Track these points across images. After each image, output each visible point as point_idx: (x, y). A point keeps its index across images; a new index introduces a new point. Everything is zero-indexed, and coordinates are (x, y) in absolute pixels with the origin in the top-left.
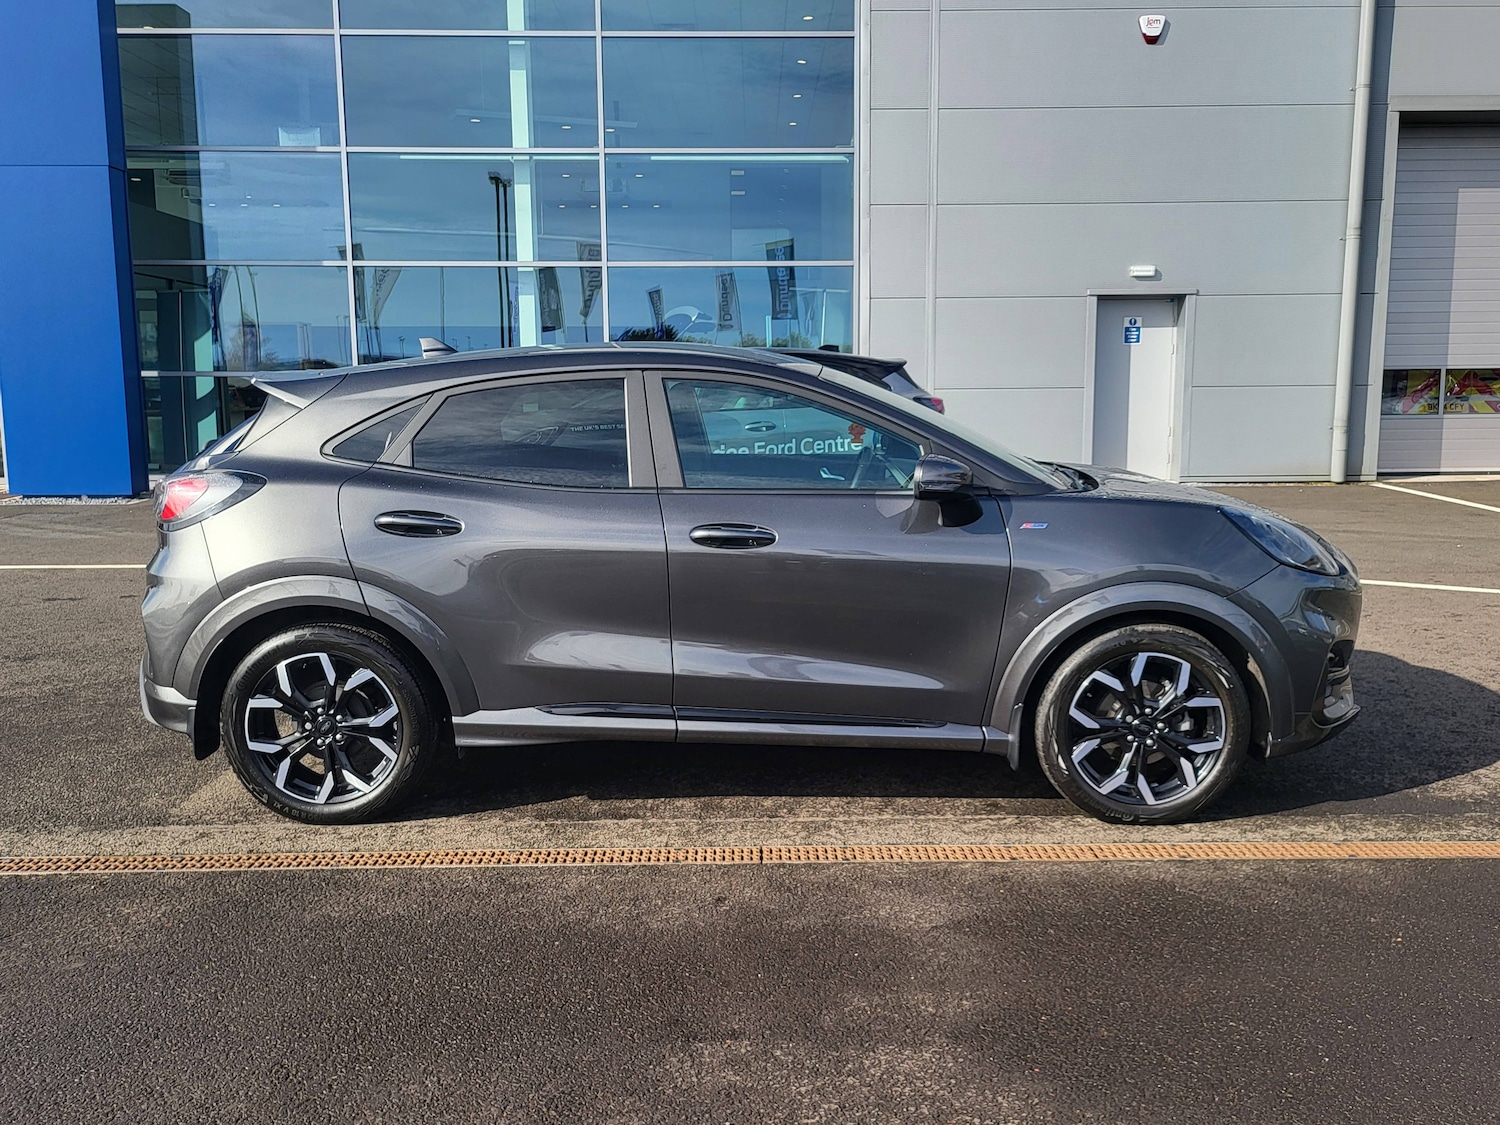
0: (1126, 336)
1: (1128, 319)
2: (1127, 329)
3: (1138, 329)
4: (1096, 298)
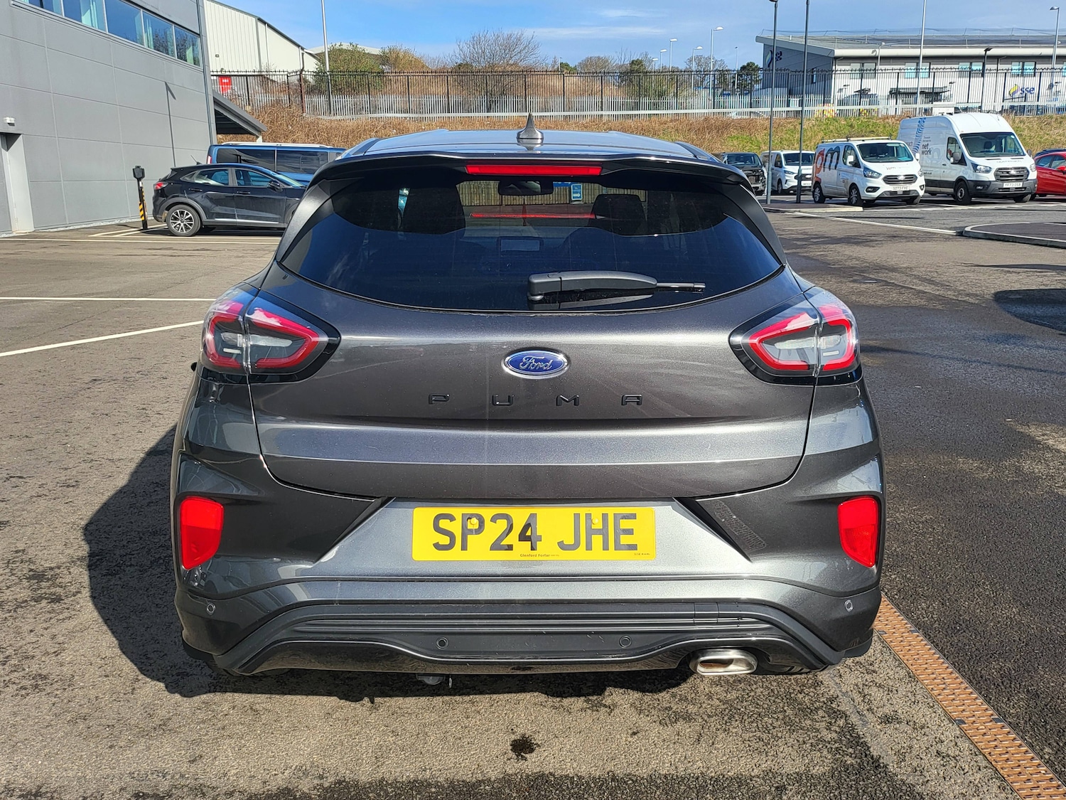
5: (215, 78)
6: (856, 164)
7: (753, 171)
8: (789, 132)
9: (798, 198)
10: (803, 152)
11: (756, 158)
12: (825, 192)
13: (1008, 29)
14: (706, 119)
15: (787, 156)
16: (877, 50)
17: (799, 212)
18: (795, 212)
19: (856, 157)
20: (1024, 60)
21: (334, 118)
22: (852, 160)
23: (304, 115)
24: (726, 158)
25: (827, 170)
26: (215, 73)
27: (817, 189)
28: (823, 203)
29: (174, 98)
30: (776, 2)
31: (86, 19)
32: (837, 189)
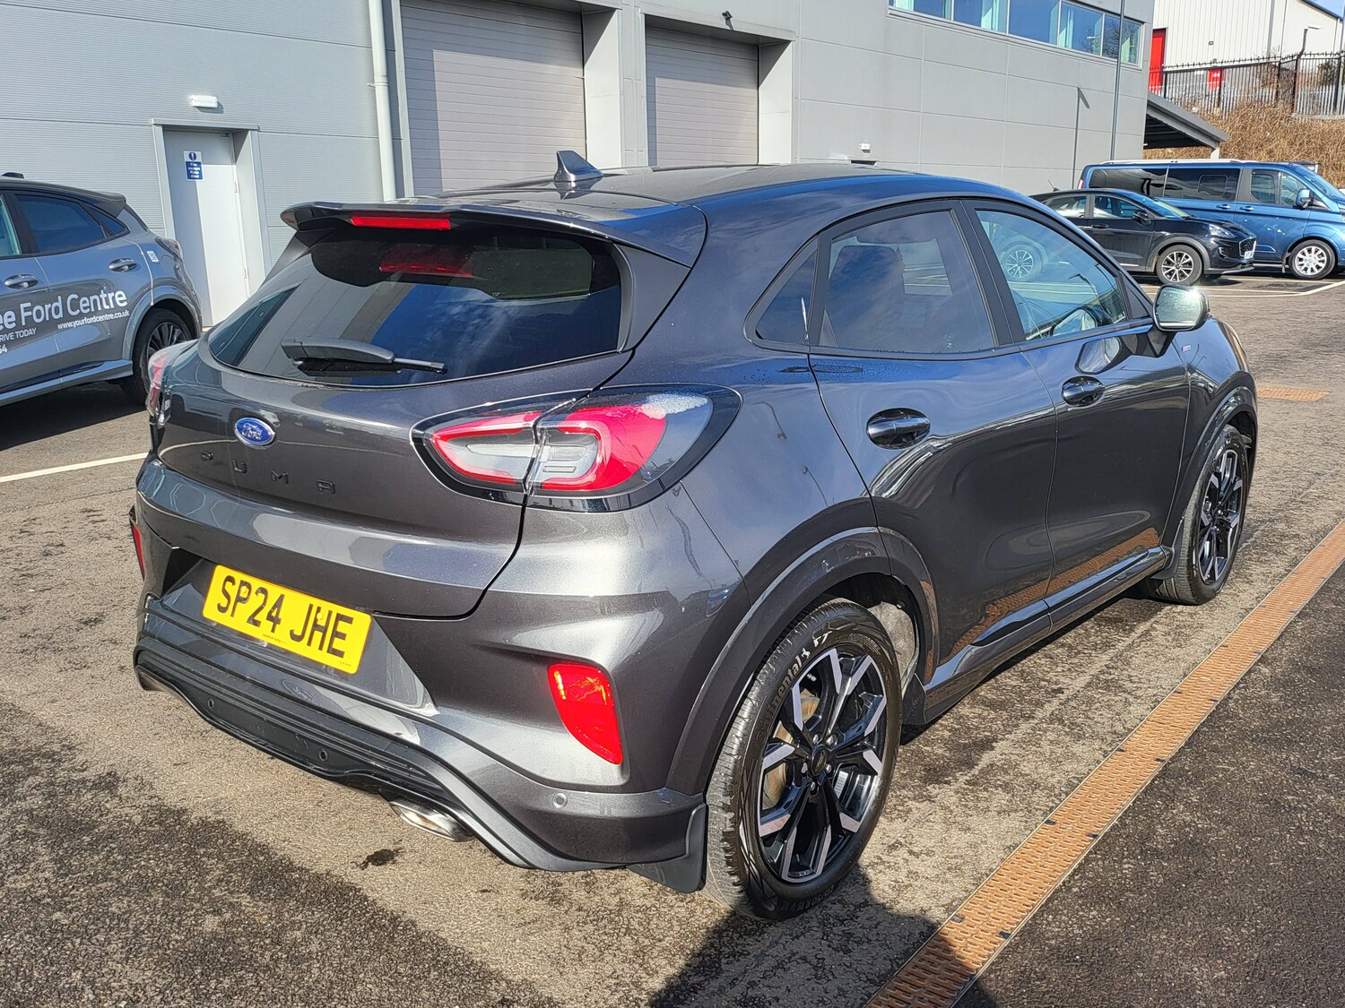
0: (188, 171)
1: (186, 154)
2: (188, 163)
3: (199, 164)
4: (161, 128)
5: (1202, 72)
21: (1337, 117)
23: (1293, 115)
26: (1204, 66)
29: (1088, 106)
31: (986, 22)
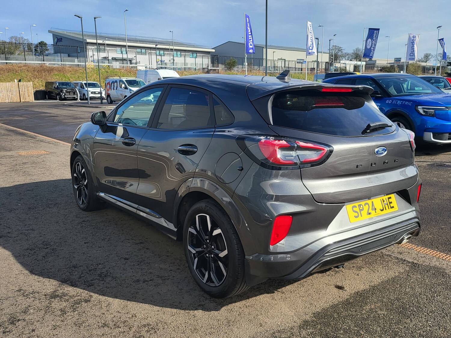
6: (126, 88)
7: (72, 90)
8: (81, 73)
9: (102, 101)
10: (88, 82)
11: (71, 84)
12: (113, 99)
13: (152, 38)
14: (41, 66)
15: (85, 84)
16: (105, 41)
17: (108, 107)
18: (105, 107)
19: (125, 85)
20: (160, 50)
22: (124, 86)
24: (58, 84)
25: (112, 90)
27: (109, 98)
28: (112, 103)
30: (81, 18)
32: (118, 98)
